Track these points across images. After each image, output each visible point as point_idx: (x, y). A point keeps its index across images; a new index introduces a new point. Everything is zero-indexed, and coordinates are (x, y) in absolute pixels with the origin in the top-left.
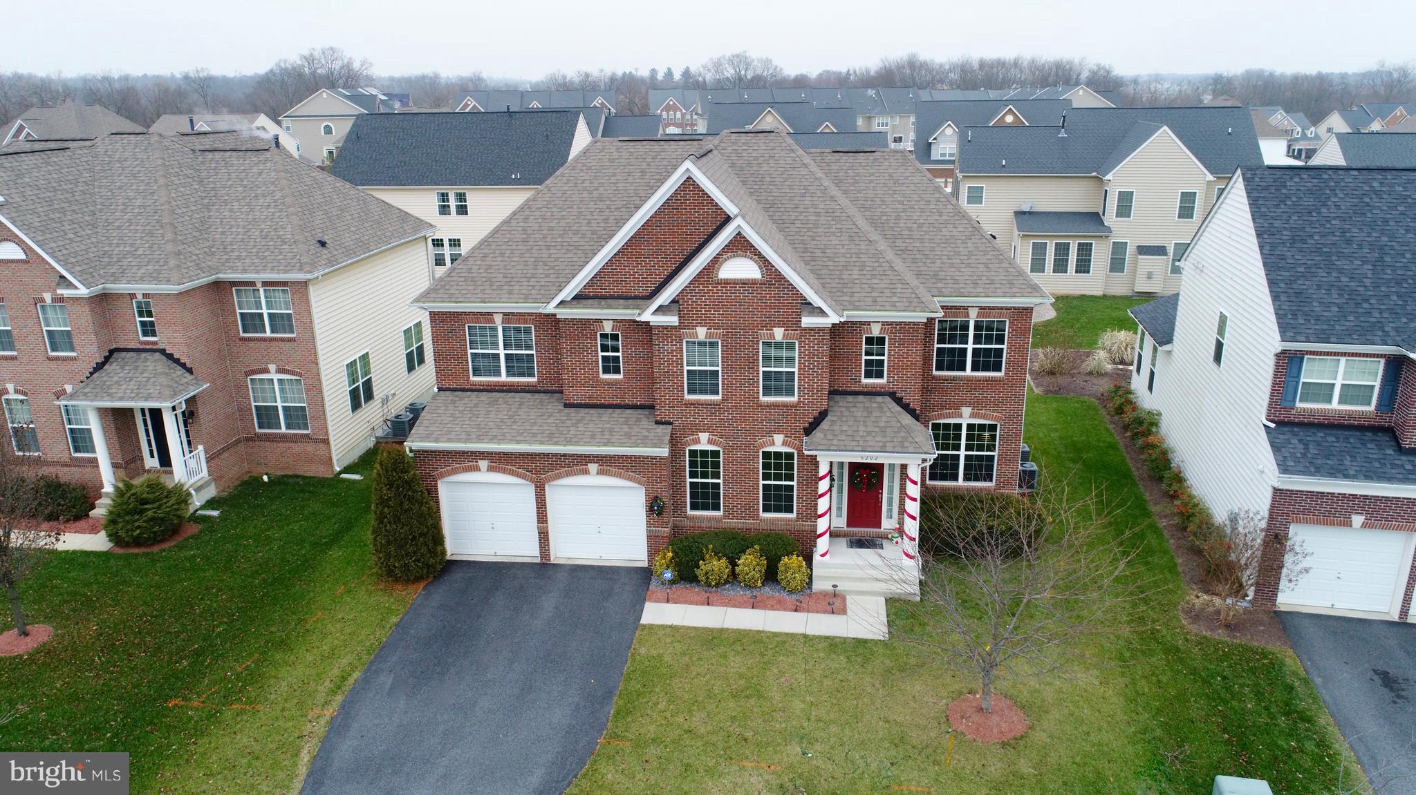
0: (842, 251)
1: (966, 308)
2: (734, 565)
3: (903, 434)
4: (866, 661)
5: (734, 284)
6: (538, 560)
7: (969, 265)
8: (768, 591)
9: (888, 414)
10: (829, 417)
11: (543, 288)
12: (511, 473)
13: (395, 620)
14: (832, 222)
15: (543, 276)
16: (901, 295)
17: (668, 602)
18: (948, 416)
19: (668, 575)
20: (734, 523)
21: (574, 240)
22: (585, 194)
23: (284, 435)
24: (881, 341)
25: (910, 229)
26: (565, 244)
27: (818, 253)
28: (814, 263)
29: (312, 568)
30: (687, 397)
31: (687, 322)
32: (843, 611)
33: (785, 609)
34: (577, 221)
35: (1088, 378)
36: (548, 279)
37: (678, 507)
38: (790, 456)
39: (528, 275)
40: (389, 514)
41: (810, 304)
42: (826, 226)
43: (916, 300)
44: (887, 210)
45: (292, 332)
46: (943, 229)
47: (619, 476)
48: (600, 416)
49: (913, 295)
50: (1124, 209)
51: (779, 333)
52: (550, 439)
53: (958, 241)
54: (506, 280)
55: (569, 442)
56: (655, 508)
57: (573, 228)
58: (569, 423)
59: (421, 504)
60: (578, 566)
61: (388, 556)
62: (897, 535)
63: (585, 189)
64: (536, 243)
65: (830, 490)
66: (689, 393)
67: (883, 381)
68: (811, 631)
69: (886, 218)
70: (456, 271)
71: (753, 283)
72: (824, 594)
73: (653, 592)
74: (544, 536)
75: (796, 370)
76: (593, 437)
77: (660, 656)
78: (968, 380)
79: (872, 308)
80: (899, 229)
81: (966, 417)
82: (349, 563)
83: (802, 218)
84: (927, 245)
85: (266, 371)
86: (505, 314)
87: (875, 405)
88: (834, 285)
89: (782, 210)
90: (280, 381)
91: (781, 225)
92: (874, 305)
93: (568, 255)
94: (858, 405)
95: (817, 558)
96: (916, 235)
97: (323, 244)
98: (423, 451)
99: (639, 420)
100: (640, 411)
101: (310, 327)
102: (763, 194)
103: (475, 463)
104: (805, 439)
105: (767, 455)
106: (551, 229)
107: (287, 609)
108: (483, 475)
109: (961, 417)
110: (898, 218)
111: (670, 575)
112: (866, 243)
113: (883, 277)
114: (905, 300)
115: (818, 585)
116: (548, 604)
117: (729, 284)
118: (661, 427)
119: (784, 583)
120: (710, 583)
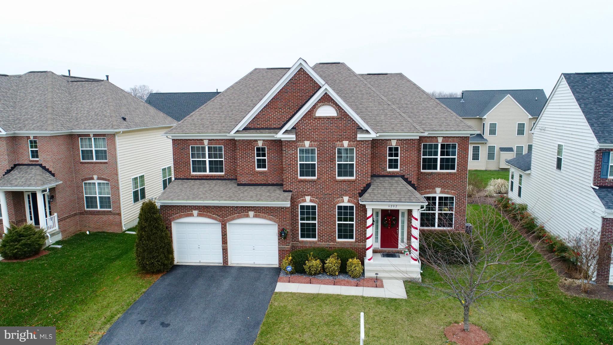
0: (375, 108)
1: (436, 137)
2: (324, 263)
3: (410, 194)
4: (396, 308)
5: (323, 119)
6: (222, 265)
7: (436, 118)
8: (341, 277)
9: (402, 185)
10: (371, 187)
11: (229, 127)
12: (210, 217)
13: (144, 290)
14: (370, 97)
15: (229, 122)
16: (406, 126)
17: (289, 282)
18: (430, 193)
19: (289, 269)
20: (323, 244)
21: (244, 107)
22: (250, 89)
23: (99, 211)
24: (396, 149)
25: (406, 104)
26: (240, 109)
27: (364, 110)
28: (362, 114)
29: (104, 269)
30: (300, 178)
31: (300, 138)
32: (382, 286)
33: (351, 286)
34: (246, 100)
35: (486, 198)
36: (231, 123)
37: (295, 237)
38: (352, 208)
39: (221, 122)
40: (145, 235)
41: (361, 128)
42: (367, 99)
43: (413, 128)
44: (395, 97)
45: (106, 159)
46: (422, 104)
47: (265, 218)
48: (255, 189)
49: (412, 126)
50: (493, 132)
51: (346, 143)
52: (230, 198)
53: (430, 109)
54: (210, 124)
55: (240, 200)
56: (283, 235)
57: (244, 103)
58: (239, 192)
59: (162, 231)
60: (242, 267)
61: (143, 258)
62: (407, 250)
63: (250, 87)
64: (226, 109)
65: (373, 224)
66: (300, 176)
67: (398, 170)
68: (365, 295)
69: (394, 100)
70: (187, 121)
71: (333, 118)
72: (371, 279)
73: (281, 278)
74: (225, 251)
75: (354, 163)
76: (252, 197)
77: (285, 307)
78: (439, 174)
79: (392, 131)
80: (401, 104)
81: (438, 193)
82: (124, 267)
83: (355, 96)
84: (415, 110)
85: (92, 179)
86: (209, 140)
87: (394, 181)
88: (373, 122)
89: (345, 93)
90: (99, 184)
91: (346, 99)
92: (393, 130)
93: (241, 114)
94: (386, 181)
95: (366, 261)
96: (410, 106)
97: (124, 119)
98: (165, 206)
99: (275, 190)
100: (275, 187)
101: (115, 157)
102: (336, 87)
103: (191, 212)
104: (359, 198)
105: (340, 208)
106: (233, 103)
107: (88, 286)
108: (195, 219)
109: (436, 193)
110: (400, 99)
111: (290, 268)
112: (386, 105)
113: (396, 119)
114: (408, 128)
115: (367, 275)
116: (226, 283)
117: (321, 119)
118: (286, 193)
119: (350, 273)
120: (312, 273)
